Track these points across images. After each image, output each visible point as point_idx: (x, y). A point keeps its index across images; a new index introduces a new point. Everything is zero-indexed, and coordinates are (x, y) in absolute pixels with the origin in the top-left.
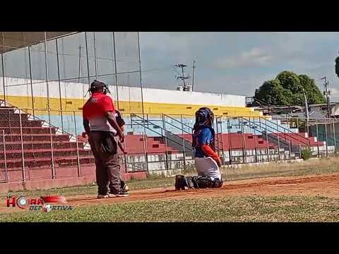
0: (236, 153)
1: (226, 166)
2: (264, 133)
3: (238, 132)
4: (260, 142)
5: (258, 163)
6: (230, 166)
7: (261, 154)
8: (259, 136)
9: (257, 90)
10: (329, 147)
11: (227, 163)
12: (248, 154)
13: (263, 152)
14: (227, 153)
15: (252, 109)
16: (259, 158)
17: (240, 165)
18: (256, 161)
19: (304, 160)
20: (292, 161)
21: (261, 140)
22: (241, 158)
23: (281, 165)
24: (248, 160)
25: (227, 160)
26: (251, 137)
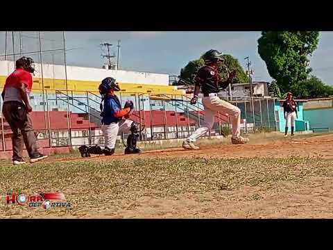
0: (157, 130)
1: (148, 142)
2: (186, 110)
3: (161, 109)
4: (181, 120)
5: (179, 140)
6: (151, 142)
7: (182, 131)
8: (181, 114)
9: (182, 70)
10: (248, 125)
11: (148, 139)
12: (170, 130)
13: (184, 129)
14: (149, 130)
15: (176, 87)
16: (180, 134)
17: (161, 141)
18: (177, 137)
19: (224, 136)
20: (212, 137)
21: (182, 117)
22: (163, 135)
23: (202, 141)
24: (169, 136)
25: (149, 136)
26: (173, 114)
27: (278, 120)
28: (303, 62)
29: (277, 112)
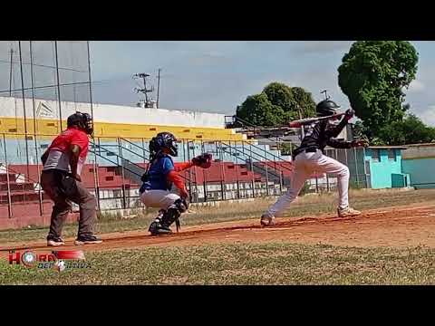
0: (212, 188)
1: (200, 204)
2: (249, 162)
3: (216, 160)
4: (243, 174)
5: (240, 201)
6: (205, 204)
7: (244, 189)
8: (242, 166)
9: (238, 107)
10: (331, 180)
11: (201, 200)
12: (228, 189)
13: (247, 186)
14: (201, 188)
15: (233, 131)
16: (242, 193)
17: (217, 202)
18: (238, 197)
21: (244, 170)
22: (219, 194)
23: (270, 202)
24: (228, 195)
25: (201, 196)
26: (231, 167)
27: (369, 172)
28: (398, 97)
29: (368, 162)
